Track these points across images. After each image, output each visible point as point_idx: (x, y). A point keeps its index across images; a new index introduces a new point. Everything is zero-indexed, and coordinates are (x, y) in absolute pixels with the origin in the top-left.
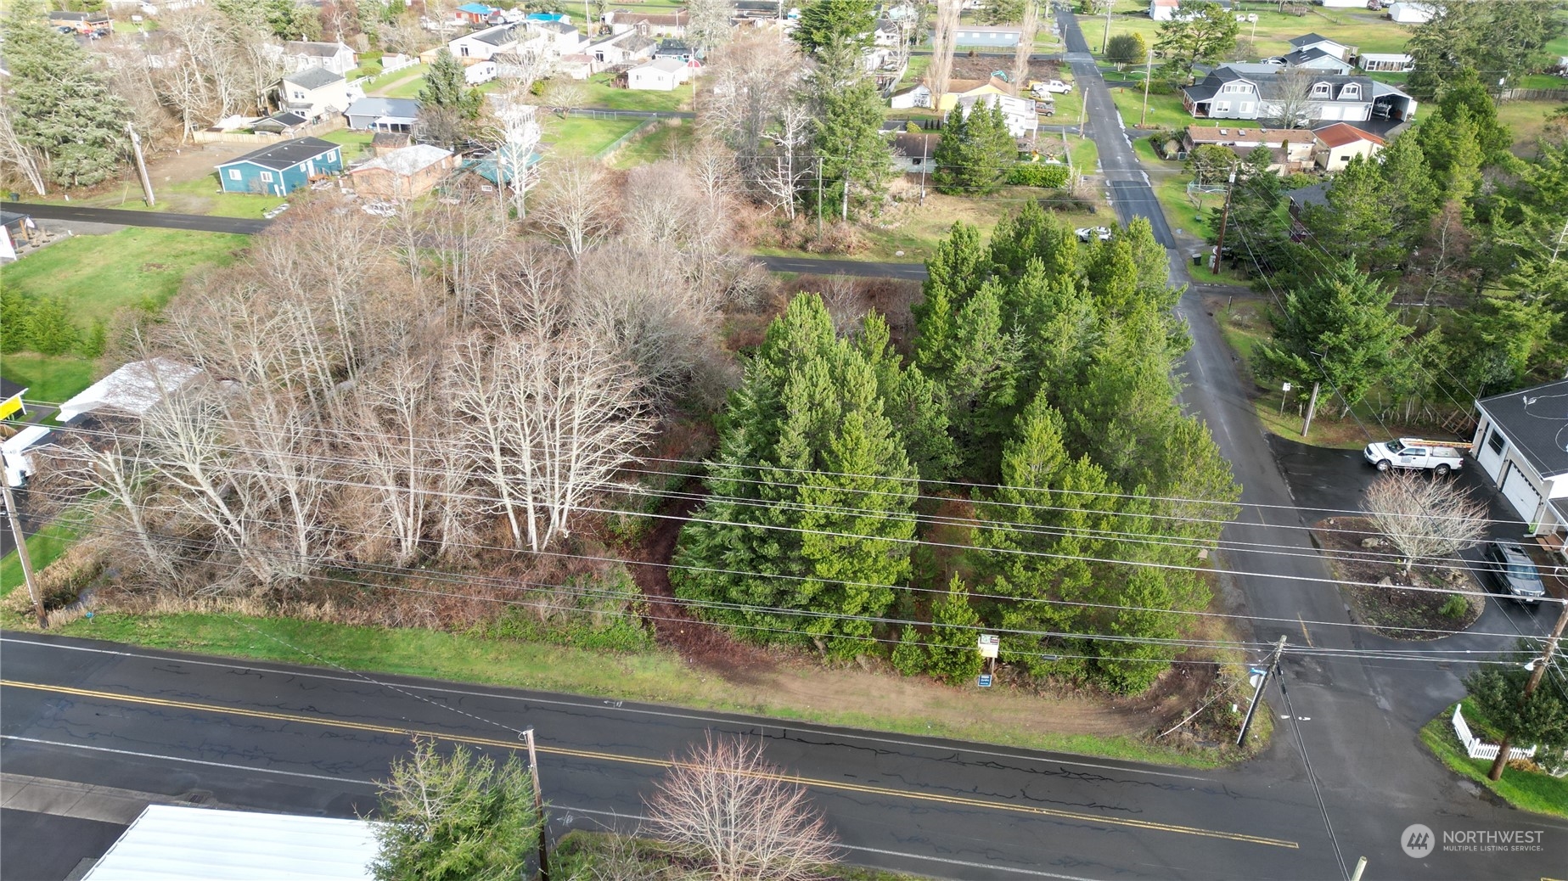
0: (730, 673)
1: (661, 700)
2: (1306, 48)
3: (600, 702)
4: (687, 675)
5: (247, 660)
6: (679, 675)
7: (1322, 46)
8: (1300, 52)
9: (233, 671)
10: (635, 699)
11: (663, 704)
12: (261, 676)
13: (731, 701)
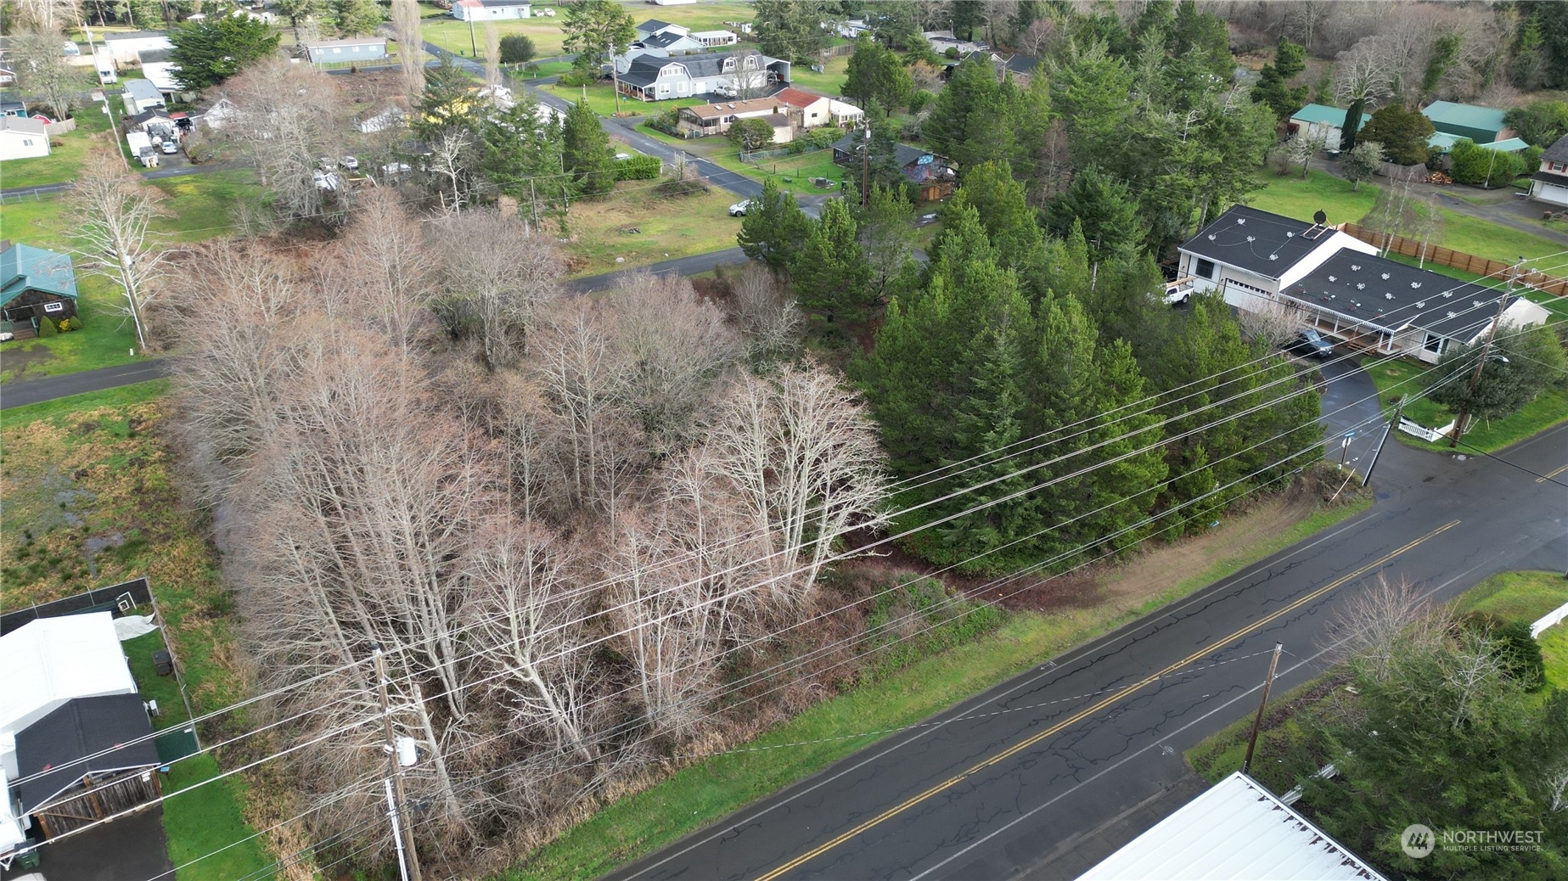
0: (1078, 602)
1: (1070, 646)
2: (659, 33)
3: (1037, 671)
5: (713, 824)
6: (1051, 623)
7: (671, 29)
8: (654, 37)
9: (723, 839)
10: (1057, 655)
11: (1076, 648)
12: (757, 824)
13: (1110, 619)
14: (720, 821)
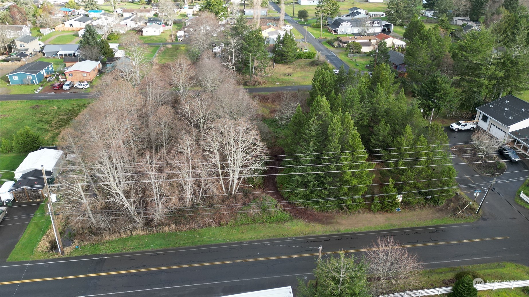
0: (322, 222)
1: (305, 235)
3: (287, 239)
4: (308, 225)
5: (153, 250)
6: (306, 226)
7: (359, 11)
9: (152, 255)
10: (298, 236)
11: (307, 236)
12: (164, 254)
13: (328, 230)
14: (156, 250)
